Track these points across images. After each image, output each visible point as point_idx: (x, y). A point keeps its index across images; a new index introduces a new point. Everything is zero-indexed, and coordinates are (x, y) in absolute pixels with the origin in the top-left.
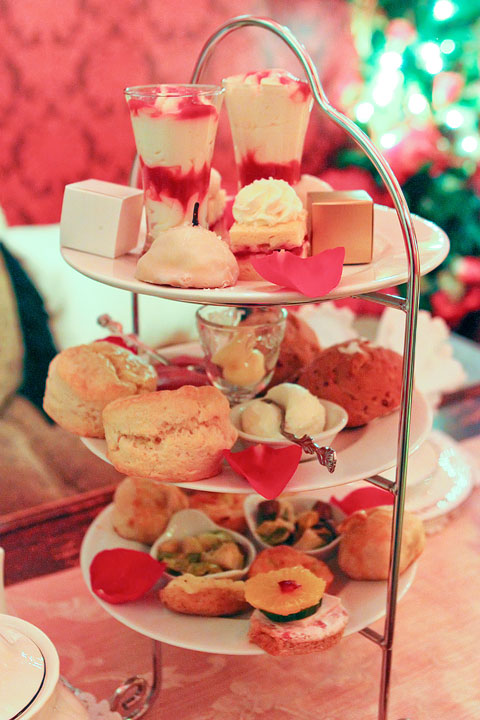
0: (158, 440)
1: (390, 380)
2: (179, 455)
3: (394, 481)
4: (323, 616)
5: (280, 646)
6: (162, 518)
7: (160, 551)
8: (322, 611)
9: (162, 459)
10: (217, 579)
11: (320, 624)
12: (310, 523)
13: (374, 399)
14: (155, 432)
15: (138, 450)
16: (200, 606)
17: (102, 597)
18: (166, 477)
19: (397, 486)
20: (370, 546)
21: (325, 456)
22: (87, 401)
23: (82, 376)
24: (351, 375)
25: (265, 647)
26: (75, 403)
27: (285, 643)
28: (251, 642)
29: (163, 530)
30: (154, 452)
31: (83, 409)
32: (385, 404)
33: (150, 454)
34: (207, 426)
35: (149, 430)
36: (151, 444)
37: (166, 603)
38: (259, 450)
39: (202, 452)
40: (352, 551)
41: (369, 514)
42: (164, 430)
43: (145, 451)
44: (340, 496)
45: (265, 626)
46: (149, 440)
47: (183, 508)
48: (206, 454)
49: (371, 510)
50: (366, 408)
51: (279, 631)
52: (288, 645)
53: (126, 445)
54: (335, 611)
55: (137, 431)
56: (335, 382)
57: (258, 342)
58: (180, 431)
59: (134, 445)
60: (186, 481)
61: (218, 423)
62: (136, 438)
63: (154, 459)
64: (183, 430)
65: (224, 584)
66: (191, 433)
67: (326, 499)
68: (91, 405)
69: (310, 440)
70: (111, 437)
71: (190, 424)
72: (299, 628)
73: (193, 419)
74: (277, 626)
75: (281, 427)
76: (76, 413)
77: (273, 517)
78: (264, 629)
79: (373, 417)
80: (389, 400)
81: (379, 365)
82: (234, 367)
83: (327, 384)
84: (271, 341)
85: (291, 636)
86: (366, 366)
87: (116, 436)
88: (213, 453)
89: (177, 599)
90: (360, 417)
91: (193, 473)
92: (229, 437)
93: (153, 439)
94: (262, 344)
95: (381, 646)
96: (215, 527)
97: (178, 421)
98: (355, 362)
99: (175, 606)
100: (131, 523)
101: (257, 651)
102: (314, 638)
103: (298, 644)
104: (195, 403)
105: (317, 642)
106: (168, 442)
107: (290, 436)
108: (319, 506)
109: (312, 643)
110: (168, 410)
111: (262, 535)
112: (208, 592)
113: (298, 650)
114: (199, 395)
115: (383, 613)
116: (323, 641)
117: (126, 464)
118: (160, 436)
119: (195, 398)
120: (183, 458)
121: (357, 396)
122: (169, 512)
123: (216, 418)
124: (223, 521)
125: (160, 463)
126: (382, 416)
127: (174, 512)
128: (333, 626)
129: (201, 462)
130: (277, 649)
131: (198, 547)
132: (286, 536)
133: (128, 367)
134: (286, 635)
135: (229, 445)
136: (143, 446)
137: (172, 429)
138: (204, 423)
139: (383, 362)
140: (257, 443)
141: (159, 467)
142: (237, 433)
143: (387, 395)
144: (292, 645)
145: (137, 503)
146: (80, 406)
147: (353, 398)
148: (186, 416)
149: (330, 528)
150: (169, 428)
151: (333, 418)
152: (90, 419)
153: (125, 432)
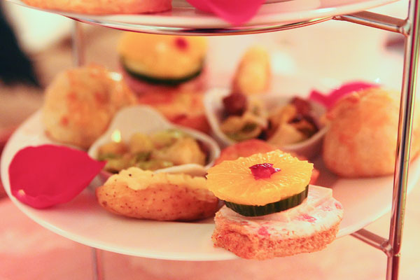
4: (311, 209)
5: (255, 246)
6: (104, 116)
7: (100, 152)
8: (309, 201)
10: (171, 173)
11: (307, 217)
12: (286, 117)
16: (149, 205)
17: (23, 201)
20: (365, 132)
25: (235, 250)
27: (261, 241)
28: (217, 245)
29: (105, 129)
37: (105, 203)
40: (342, 139)
45: (234, 223)
47: (129, 104)
51: (252, 227)
52: (265, 243)
54: (325, 204)
65: (179, 180)
67: (304, 94)
72: (279, 223)
74: (250, 222)
77: (240, 112)
78: (234, 227)
85: (270, 232)
89: (120, 196)
95: (385, 252)
96: (168, 126)
99: (117, 206)
100: (65, 122)
101: (225, 256)
102: (300, 234)
103: (280, 242)
105: (304, 240)
108: (296, 101)
109: (298, 240)
111: (227, 133)
112: (160, 188)
113: (280, 251)
115: (388, 209)
116: (312, 238)
122: (112, 108)
124: (178, 120)
127: (118, 109)
128: (323, 220)
130: (250, 250)
131: (148, 146)
132: (257, 132)
134: (263, 231)
144: (271, 244)
145: (73, 97)
149: (311, 120)
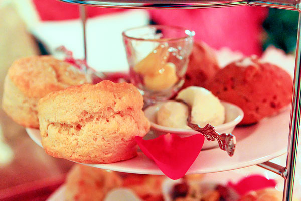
0: (79, 127)
1: (277, 86)
2: (96, 140)
3: (285, 166)
6: (100, 195)
9: (81, 142)
12: (213, 200)
13: (265, 101)
14: (75, 119)
15: (62, 135)
18: (85, 159)
19: (288, 171)
21: (224, 142)
22: (30, 98)
23: (26, 78)
24: (245, 82)
26: (21, 99)
30: (75, 137)
31: (26, 105)
32: (273, 105)
33: (71, 138)
34: (122, 116)
35: (71, 117)
36: (73, 130)
38: (168, 137)
39: (117, 137)
41: (259, 194)
42: (84, 118)
43: (68, 137)
44: (235, 180)
46: (72, 127)
47: (117, 187)
48: (120, 139)
49: (260, 191)
50: (257, 109)
53: (53, 131)
55: (60, 119)
56: (233, 88)
57: (171, 53)
58: (98, 119)
59: (59, 132)
60: (103, 163)
61: (133, 113)
62: (62, 125)
63: (75, 143)
64: (101, 119)
66: (108, 121)
68: (32, 101)
69: (211, 128)
70: (43, 125)
71: (107, 113)
73: (109, 108)
75: (188, 120)
76: (21, 108)
77: (184, 195)
79: (263, 116)
80: (276, 102)
81: (268, 74)
82: (152, 75)
83: (225, 89)
84: (182, 53)
86: (257, 76)
87: (46, 124)
88: (126, 139)
90: (252, 116)
91: (109, 155)
92: (142, 125)
93: (75, 126)
94: (174, 54)
97: (96, 110)
98: (249, 72)
100: (76, 198)
104: (111, 94)
106: (87, 128)
107: (195, 127)
110: (87, 101)
114: (115, 89)
117: (53, 148)
118: (81, 123)
119: (111, 91)
120: (100, 142)
121: (250, 98)
123: (130, 108)
124: (146, 198)
125: (80, 147)
126: (270, 115)
129: (115, 146)
133: (67, 74)
135: (142, 133)
136: (66, 132)
137: (92, 117)
138: (119, 113)
139: (272, 72)
140: (166, 132)
141: (79, 150)
142: (150, 124)
143: (275, 98)
145: (82, 183)
146: (24, 102)
147: (247, 101)
148: (102, 106)
150: (88, 116)
151: (231, 115)
152: (33, 113)
153: (52, 120)
